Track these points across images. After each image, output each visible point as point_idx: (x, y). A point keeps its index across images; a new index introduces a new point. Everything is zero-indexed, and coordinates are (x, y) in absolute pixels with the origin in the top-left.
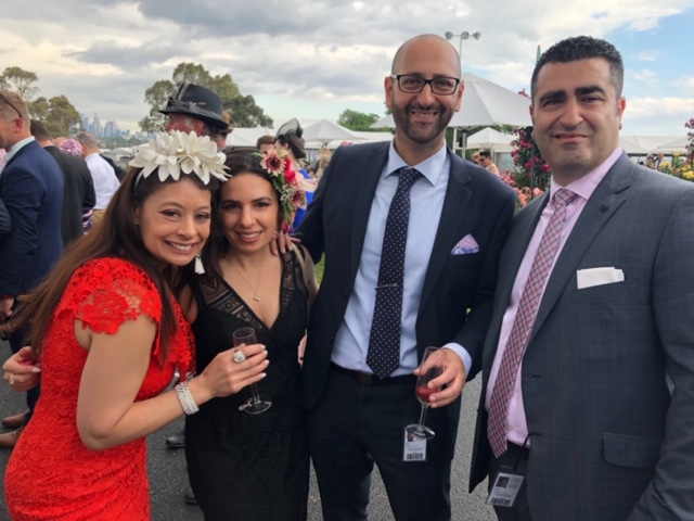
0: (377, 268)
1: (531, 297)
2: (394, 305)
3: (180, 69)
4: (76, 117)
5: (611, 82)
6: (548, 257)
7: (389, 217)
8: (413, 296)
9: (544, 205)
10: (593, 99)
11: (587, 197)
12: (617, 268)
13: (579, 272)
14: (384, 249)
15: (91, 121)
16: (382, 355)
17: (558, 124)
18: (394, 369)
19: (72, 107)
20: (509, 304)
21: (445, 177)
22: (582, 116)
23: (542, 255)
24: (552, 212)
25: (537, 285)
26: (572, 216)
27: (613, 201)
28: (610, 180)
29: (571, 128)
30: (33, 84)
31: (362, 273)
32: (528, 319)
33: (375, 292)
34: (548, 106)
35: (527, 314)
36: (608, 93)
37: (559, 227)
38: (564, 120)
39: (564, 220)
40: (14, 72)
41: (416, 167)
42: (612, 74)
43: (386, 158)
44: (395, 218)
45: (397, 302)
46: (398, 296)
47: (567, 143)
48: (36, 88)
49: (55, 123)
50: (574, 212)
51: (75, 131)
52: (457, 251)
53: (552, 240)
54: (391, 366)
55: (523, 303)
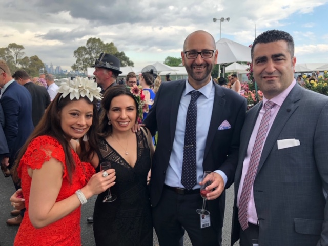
0: (183, 138)
1: (256, 153)
2: (192, 155)
3: (90, 41)
4: (42, 65)
5: (288, 51)
6: (263, 133)
7: (188, 114)
8: (201, 150)
9: (260, 108)
10: (280, 60)
11: (281, 105)
12: (296, 139)
13: (278, 141)
14: (186, 129)
15: (49, 67)
16: (189, 179)
17: (264, 71)
18: (194, 185)
19: (40, 61)
20: (246, 155)
21: (213, 94)
22: (275, 68)
23: (260, 133)
24: (264, 112)
25: (259, 147)
26: (274, 114)
27: (292, 107)
28: (291, 96)
29: (270, 73)
30: (22, 51)
31: (176, 141)
32: (255, 163)
33: (183, 149)
34: (259, 64)
35: (255, 161)
36: (287, 57)
37: (268, 119)
38: (267, 70)
39: (270, 116)
40: (13, 46)
41: (199, 90)
42: (288, 47)
43: (185, 87)
44: (190, 114)
45: (194, 154)
46: (194, 150)
47: (268, 81)
48: (23, 52)
49: (32, 68)
50: (275, 112)
51: (42, 71)
52: (221, 128)
53: (265, 125)
54: (193, 184)
55: (253, 156)
